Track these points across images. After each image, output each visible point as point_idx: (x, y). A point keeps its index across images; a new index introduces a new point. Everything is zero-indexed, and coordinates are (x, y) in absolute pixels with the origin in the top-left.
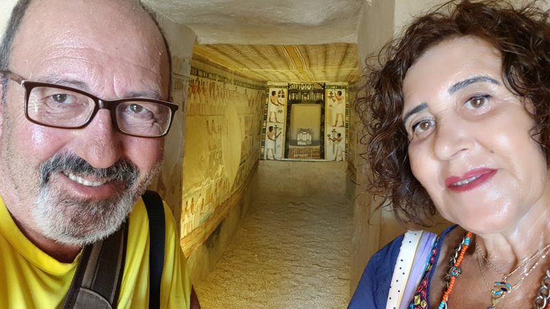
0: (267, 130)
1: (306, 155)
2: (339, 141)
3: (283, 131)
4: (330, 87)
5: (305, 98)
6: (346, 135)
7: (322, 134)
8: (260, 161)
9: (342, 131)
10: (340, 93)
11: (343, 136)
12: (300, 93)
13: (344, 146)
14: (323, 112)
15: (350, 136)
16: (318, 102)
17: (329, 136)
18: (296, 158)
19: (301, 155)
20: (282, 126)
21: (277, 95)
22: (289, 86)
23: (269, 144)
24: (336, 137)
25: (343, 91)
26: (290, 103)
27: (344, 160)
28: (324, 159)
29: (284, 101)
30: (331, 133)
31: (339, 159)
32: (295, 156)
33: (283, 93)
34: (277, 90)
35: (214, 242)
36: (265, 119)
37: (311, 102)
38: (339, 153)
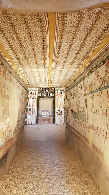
0: (28, 110)
1: (46, 122)
2: (62, 115)
3: (36, 111)
4: (57, 90)
5: (46, 95)
6: (65, 112)
7: (54, 112)
8: (25, 125)
9: (63, 110)
10: (61, 93)
11: (63, 112)
12: (43, 93)
13: (64, 117)
14: (54, 101)
15: (67, 113)
16: (51, 97)
17: (57, 112)
18: (42, 123)
19: (44, 122)
20: (35, 108)
21: (33, 94)
22: (38, 90)
23: (29, 117)
24: (60, 113)
25: (63, 92)
26: (39, 98)
27: (64, 123)
28: (55, 123)
29: (36, 97)
30: (58, 111)
31: (62, 123)
32: (41, 122)
33: (36, 93)
34: (33, 92)
35: (4, 163)
36: (27, 105)
37: (48, 97)
38: (62, 120)
